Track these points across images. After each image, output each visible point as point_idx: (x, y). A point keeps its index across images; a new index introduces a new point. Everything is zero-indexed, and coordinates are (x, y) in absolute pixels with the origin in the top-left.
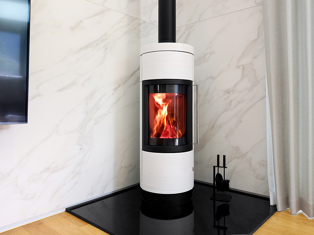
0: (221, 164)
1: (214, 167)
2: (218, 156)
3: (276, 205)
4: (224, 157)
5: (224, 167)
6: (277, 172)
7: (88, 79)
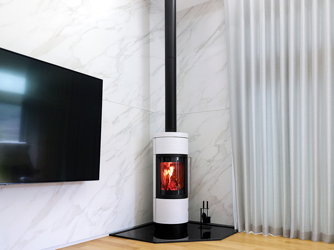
0: (206, 207)
1: (201, 209)
2: (204, 202)
3: (238, 230)
4: (207, 202)
5: (207, 208)
6: (238, 210)
7: (121, 153)
